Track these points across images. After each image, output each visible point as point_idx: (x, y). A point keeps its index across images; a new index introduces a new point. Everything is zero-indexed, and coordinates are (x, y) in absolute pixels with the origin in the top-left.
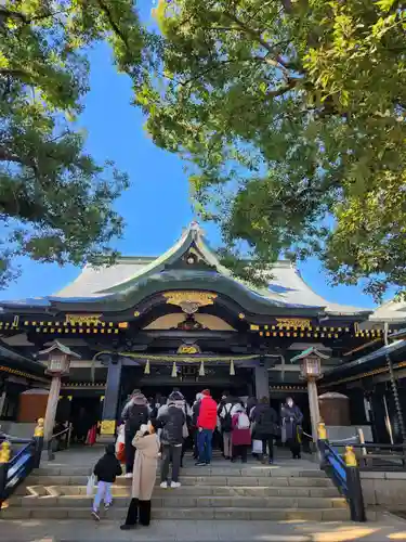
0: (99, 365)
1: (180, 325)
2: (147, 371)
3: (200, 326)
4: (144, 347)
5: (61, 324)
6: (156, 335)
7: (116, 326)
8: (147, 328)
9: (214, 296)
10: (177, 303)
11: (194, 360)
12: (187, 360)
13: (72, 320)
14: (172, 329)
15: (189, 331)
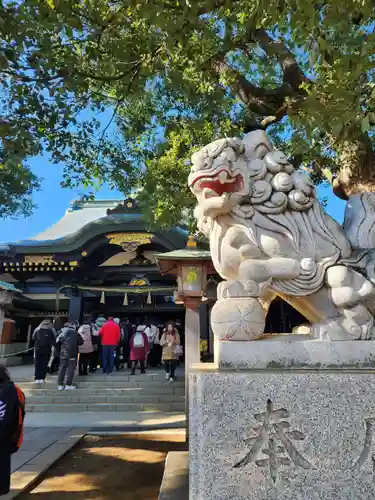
0: (62, 297)
1: (131, 261)
2: (102, 301)
3: (149, 262)
4: (101, 282)
5: (21, 264)
6: (111, 271)
7: (67, 264)
8: (104, 264)
9: (152, 236)
10: (118, 243)
11: (143, 291)
12: (137, 291)
13: (30, 261)
14: (125, 266)
15: (140, 266)
